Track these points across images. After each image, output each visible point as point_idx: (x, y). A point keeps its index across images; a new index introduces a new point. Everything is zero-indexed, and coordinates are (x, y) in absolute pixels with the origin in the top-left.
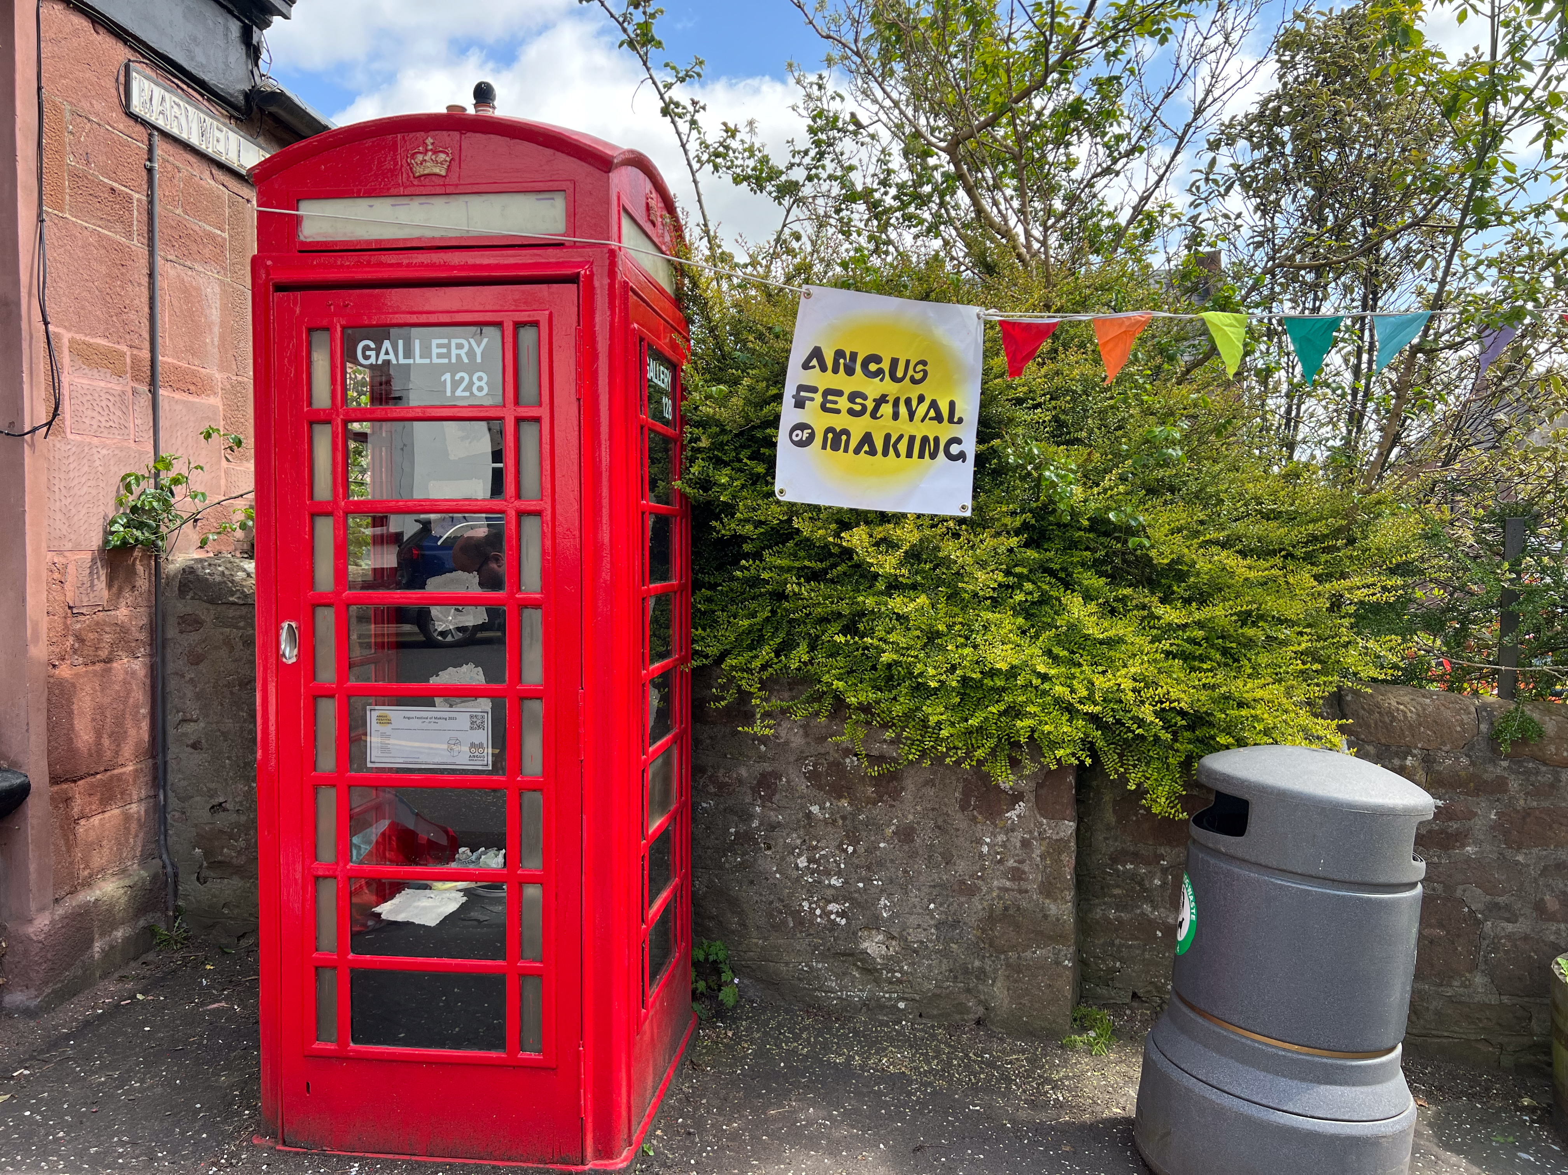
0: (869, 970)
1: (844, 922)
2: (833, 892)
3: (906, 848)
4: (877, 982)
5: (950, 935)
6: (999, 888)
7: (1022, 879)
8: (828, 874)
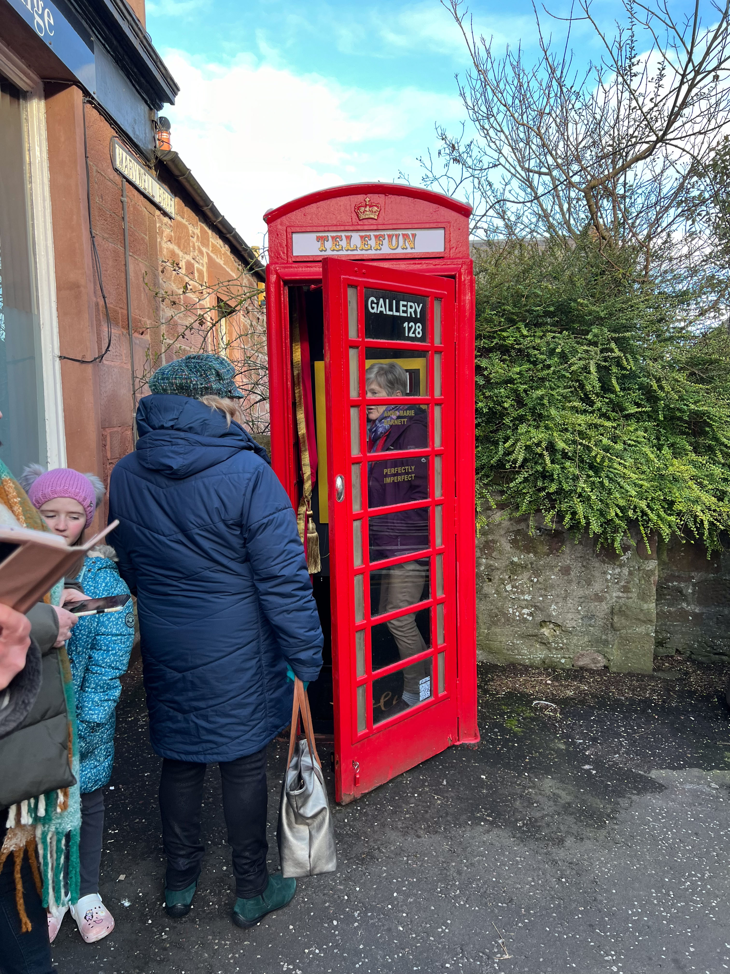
0: (544, 643)
1: (531, 618)
2: (526, 603)
3: (566, 578)
4: (549, 649)
5: (589, 623)
6: (616, 597)
7: (629, 592)
8: (523, 593)
